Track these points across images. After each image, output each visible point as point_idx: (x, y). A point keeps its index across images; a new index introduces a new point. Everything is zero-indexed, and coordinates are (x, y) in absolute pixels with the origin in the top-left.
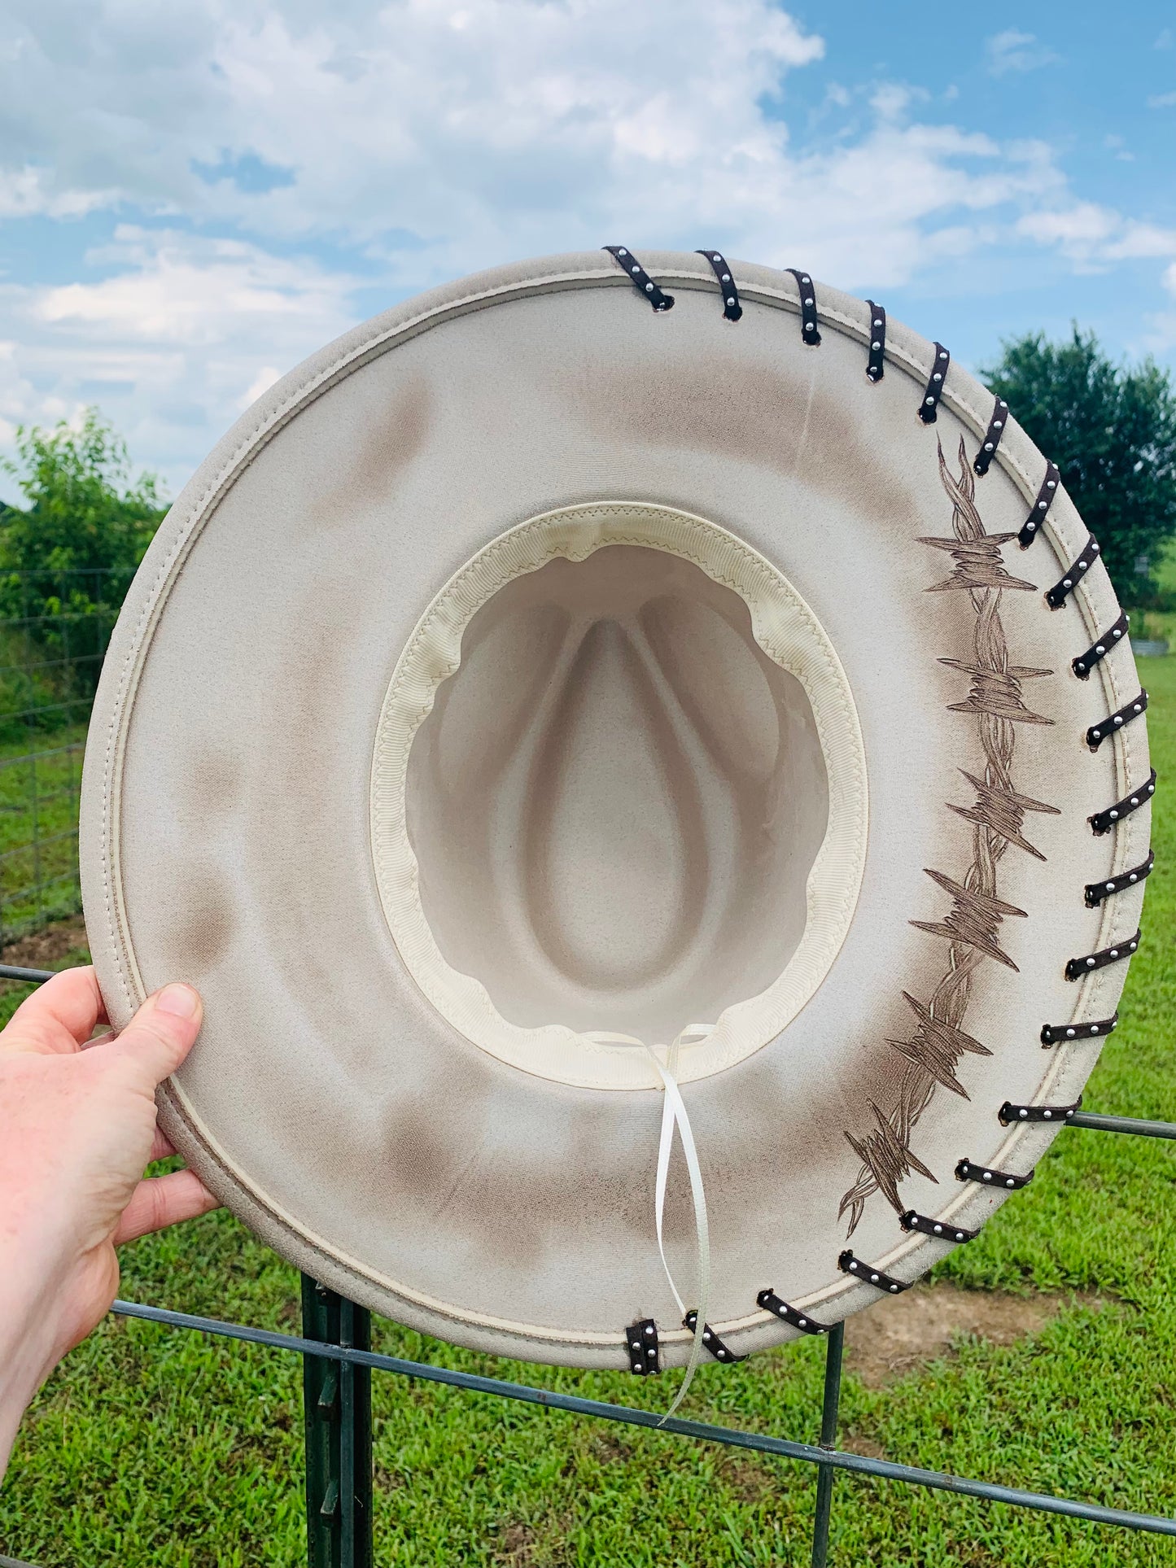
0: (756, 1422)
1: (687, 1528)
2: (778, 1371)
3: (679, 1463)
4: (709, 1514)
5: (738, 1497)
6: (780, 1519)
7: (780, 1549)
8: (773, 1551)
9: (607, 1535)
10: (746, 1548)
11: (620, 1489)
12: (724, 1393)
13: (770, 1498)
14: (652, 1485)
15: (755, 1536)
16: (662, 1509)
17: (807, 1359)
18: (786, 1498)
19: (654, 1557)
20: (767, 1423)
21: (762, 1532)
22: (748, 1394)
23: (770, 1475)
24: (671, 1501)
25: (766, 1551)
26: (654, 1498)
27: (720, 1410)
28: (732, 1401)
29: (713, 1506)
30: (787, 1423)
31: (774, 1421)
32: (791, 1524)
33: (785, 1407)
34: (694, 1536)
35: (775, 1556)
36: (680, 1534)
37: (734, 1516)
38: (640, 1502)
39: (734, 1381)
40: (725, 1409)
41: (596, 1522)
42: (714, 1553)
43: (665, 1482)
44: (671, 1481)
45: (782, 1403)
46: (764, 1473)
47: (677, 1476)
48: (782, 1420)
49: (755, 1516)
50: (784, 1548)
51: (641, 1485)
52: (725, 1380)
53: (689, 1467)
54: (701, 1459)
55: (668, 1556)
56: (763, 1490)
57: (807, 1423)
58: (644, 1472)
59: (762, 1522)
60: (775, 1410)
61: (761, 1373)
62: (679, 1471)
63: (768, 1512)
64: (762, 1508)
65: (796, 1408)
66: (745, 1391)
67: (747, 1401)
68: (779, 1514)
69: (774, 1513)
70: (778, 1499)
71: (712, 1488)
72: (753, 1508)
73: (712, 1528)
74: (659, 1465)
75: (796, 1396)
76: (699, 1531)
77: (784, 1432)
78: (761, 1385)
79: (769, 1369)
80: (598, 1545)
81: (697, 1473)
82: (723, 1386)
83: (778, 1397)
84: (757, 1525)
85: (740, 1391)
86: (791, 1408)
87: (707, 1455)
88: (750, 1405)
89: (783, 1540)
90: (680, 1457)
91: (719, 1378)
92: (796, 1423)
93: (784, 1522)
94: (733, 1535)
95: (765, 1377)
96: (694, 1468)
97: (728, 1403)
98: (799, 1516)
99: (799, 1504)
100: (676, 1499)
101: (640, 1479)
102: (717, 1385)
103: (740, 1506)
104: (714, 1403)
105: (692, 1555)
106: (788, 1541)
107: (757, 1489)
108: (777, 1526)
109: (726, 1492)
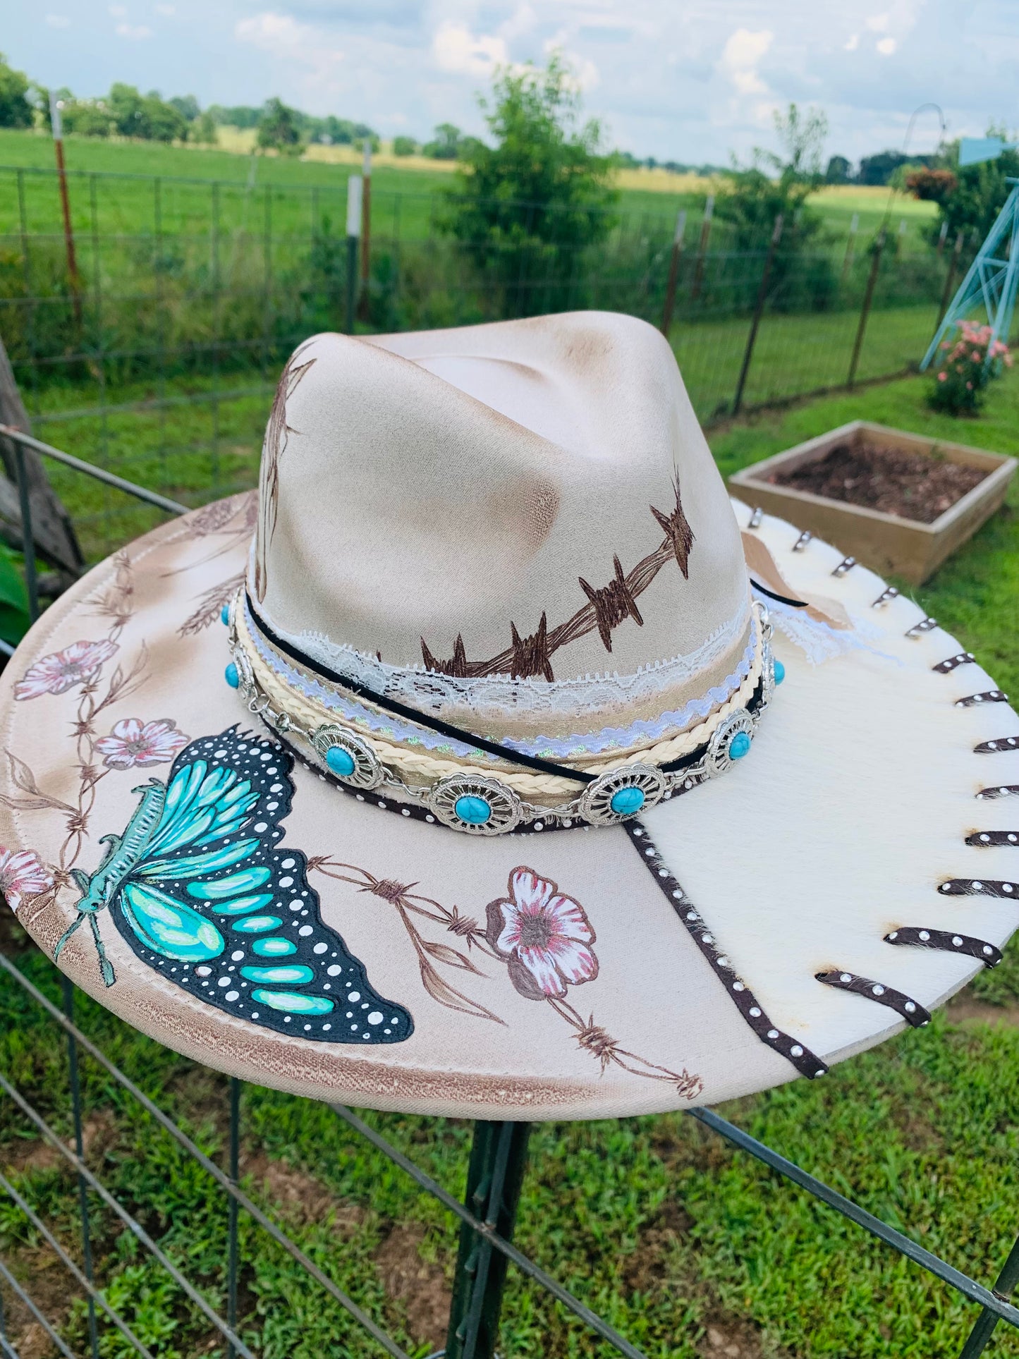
0: (940, 1087)
1: (851, 1148)
2: (974, 1054)
3: (860, 1094)
4: (874, 1144)
5: (905, 1142)
6: (939, 1176)
7: (932, 1196)
8: (925, 1196)
9: (779, 1126)
10: (901, 1185)
11: (800, 1095)
12: (917, 1052)
13: (936, 1154)
14: (829, 1102)
15: (912, 1178)
16: (833, 1123)
17: (1006, 1053)
18: (950, 1160)
19: (816, 1159)
20: (951, 1092)
21: (919, 1178)
22: (940, 1062)
23: (940, 1135)
24: (843, 1121)
25: (918, 1195)
26: (829, 1114)
27: (908, 1064)
28: (922, 1063)
29: (879, 1140)
30: (970, 1099)
31: (957, 1092)
32: (948, 1183)
33: (971, 1085)
34: (855, 1157)
35: (925, 1202)
36: (844, 1151)
37: (897, 1154)
38: (815, 1112)
39: (928, 1046)
40: (913, 1065)
41: (772, 1113)
42: (870, 1177)
43: (841, 1105)
44: (847, 1106)
45: (970, 1081)
46: (934, 1131)
47: (853, 1104)
48: (965, 1094)
49: (917, 1162)
50: (936, 1199)
51: (821, 1099)
52: (922, 1042)
53: (866, 1101)
54: (880, 1097)
55: (828, 1163)
56: (930, 1145)
57: (989, 1107)
58: (824, 1090)
59: (921, 1169)
60: (960, 1084)
61: (957, 1048)
62: (857, 1100)
63: (929, 1164)
64: (925, 1159)
65: (982, 1091)
66: (937, 1056)
67: (935, 1068)
68: (940, 1170)
69: (934, 1167)
70: (941, 1157)
71: (883, 1125)
72: (916, 1155)
73: (873, 1157)
74: (839, 1089)
75: (986, 1080)
76: (861, 1154)
77: (964, 1105)
78: (953, 1058)
79: (966, 1048)
80: (770, 1130)
81: (872, 1108)
82: (917, 1047)
83: (967, 1073)
84: (916, 1170)
85: (931, 1056)
86: (977, 1088)
87: (886, 1099)
88: (938, 1071)
89: (938, 1191)
90: (860, 1090)
91: (916, 1039)
92: (978, 1103)
93: (943, 1178)
94: (891, 1170)
95: (960, 1053)
96: (870, 1103)
97: (917, 1062)
98: (958, 1179)
99: (962, 1169)
100: (847, 1122)
101: (820, 1094)
102: (912, 1044)
103: (905, 1149)
104: (905, 1057)
105: (850, 1171)
106: (941, 1193)
107: (925, 1142)
108: (934, 1178)
109: (895, 1134)
